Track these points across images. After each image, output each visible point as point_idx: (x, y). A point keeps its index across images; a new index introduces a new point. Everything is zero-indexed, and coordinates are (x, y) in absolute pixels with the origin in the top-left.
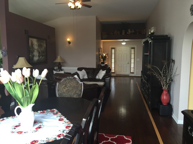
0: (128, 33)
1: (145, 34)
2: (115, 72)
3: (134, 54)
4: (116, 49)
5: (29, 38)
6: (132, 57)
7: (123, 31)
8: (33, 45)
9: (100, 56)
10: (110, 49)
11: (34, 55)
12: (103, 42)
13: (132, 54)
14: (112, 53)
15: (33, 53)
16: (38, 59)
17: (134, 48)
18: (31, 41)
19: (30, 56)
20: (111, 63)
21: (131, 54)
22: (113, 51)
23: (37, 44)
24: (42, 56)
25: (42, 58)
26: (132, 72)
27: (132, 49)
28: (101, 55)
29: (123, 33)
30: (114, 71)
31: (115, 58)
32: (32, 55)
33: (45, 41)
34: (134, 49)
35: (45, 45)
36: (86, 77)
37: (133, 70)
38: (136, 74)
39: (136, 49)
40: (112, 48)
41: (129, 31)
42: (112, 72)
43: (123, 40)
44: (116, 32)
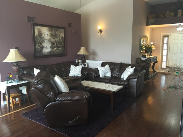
4: (169, 37)
5: (35, 26)
7: (180, 11)
8: (42, 34)
9: (144, 47)
10: (162, 37)
11: (44, 46)
12: (152, 28)
14: (164, 43)
15: (41, 44)
16: (50, 51)
18: (39, 29)
19: (37, 47)
22: (166, 39)
23: (49, 34)
24: (58, 47)
25: (57, 49)
28: (144, 46)
31: (167, 49)
32: (40, 47)
33: (62, 30)
35: (62, 35)
36: (109, 75)
40: (164, 36)
42: (163, 67)
43: (179, 25)
44: (168, 13)
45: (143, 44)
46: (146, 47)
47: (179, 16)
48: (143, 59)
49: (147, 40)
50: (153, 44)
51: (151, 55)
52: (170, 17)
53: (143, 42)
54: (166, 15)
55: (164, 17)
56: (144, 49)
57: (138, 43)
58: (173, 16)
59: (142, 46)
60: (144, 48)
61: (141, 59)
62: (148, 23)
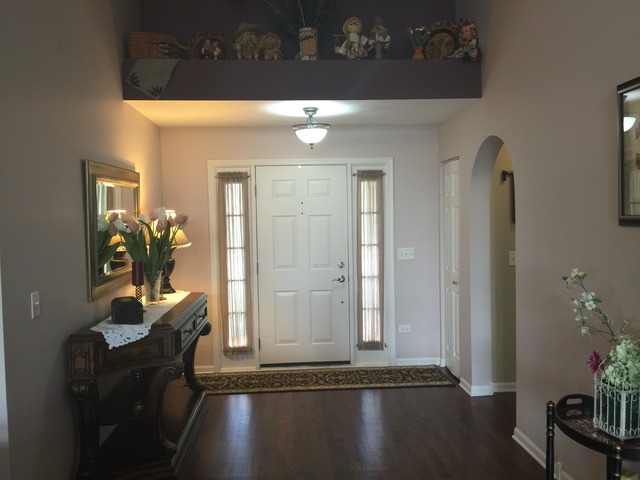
0: (341, 50)
1: (474, 54)
2: (256, 346)
3: (381, 212)
4: (251, 182)
6: (365, 239)
7: (306, 31)
9: (116, 238)
10: (213, 183)
13: (365, 219)
14: (229, 210)
17: (375, 175)
20: (224, 280)
21: (359, 213)
22: (234, 191)
26: (367, 337)
27: (364, 185)
28: (123, 233)
29: (308, 50)
30: (243, 342)
31: (247, 247)
34: (374, 184)
37: (377, 326)
38: (398, 356)
39: (388, 180)
40: (226, 178)
41: (354, 37)
42: (231, 345)
43: (306, 110)
44: (245, 38)
45: (115, 216)
46: (134, 239)
47: (306, 58)
48: (118, 336)
49: (136, 191)
50: (182, 221)
51: (168, 288)
52: (262, 57)
53: (110, 206)
54: (238, 47)
55: (228, 53)
56: (121, 249)
57: (73, 213)
58: (273, 53)
59: (107, 235)
60: (118, 245)
61: (100, 339)
62: (135, 82)
